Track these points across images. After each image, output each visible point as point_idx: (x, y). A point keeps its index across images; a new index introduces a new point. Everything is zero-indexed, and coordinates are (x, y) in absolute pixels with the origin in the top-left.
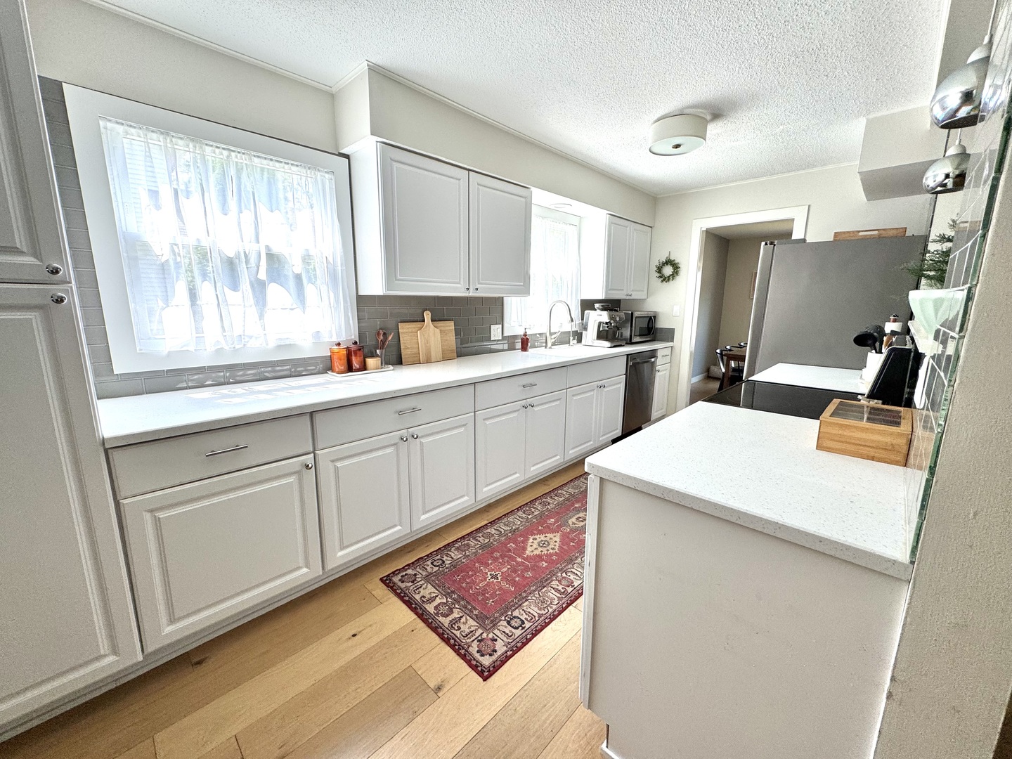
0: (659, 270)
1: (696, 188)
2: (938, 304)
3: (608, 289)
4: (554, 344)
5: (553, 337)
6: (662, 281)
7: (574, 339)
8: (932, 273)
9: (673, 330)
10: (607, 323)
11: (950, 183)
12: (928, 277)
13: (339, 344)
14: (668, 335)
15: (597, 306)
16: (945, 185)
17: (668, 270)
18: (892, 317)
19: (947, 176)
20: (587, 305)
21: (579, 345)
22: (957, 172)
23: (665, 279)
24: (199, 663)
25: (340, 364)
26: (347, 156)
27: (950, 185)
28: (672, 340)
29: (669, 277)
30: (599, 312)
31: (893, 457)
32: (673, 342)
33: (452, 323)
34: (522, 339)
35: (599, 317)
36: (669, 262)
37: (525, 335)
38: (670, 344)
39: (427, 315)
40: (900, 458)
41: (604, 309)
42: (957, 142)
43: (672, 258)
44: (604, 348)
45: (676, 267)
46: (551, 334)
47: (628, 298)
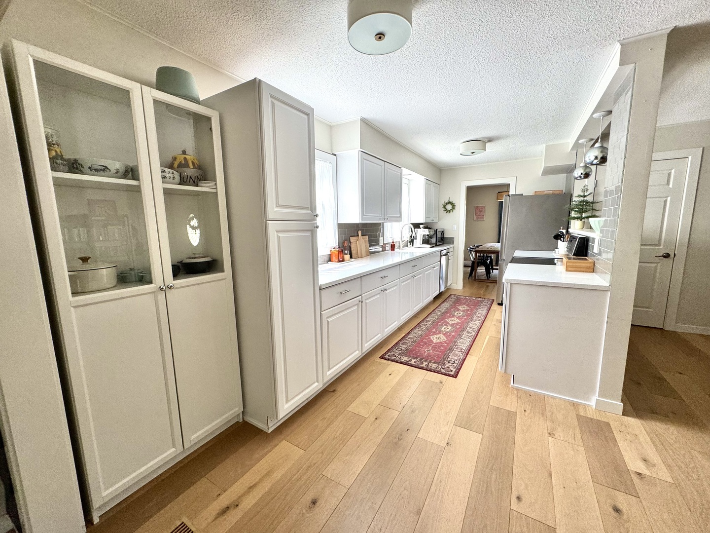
0: (445, 207)
1: (459, 166)
2: (599, 222)
3: (426, 218)
4: (403, 247)
5: (403, 243)
6: (446, 212)
7: (410, 244)
8: (577, 209)
9: (453, 238)
10: (428, 235)
11: (582, 176)
12: (575, 211)
13: (335, 248)
14: (451, 241)
15: (421, 226)
16: (581, 177)
17: (449, 207)
18: (562, 228)
19: (582, 174)
20: (417, 226)
21: (412, 248)
22: (585, 173)
23: (448, 211)
24: (334, 391)
25: (334, 258)
26: (335, 155)
27: (582, 177)
28: (453, 243)
29: (450, 211)
30: (422, 229)
31: (590, 270)
32: (453, 244)
33: (367, 237)
34: (391, 245)
35: (422, 232)
36: (449, 203)
37: (393, 242)
38: (452, 246)
39: (360, 233)
40: (592, 270)
41: (425, 228)
42: (583, 161)
43: (451, 201)
44: (427, 249)
45: (453, 205)
46: (402, 241)
47: (432, 221)
